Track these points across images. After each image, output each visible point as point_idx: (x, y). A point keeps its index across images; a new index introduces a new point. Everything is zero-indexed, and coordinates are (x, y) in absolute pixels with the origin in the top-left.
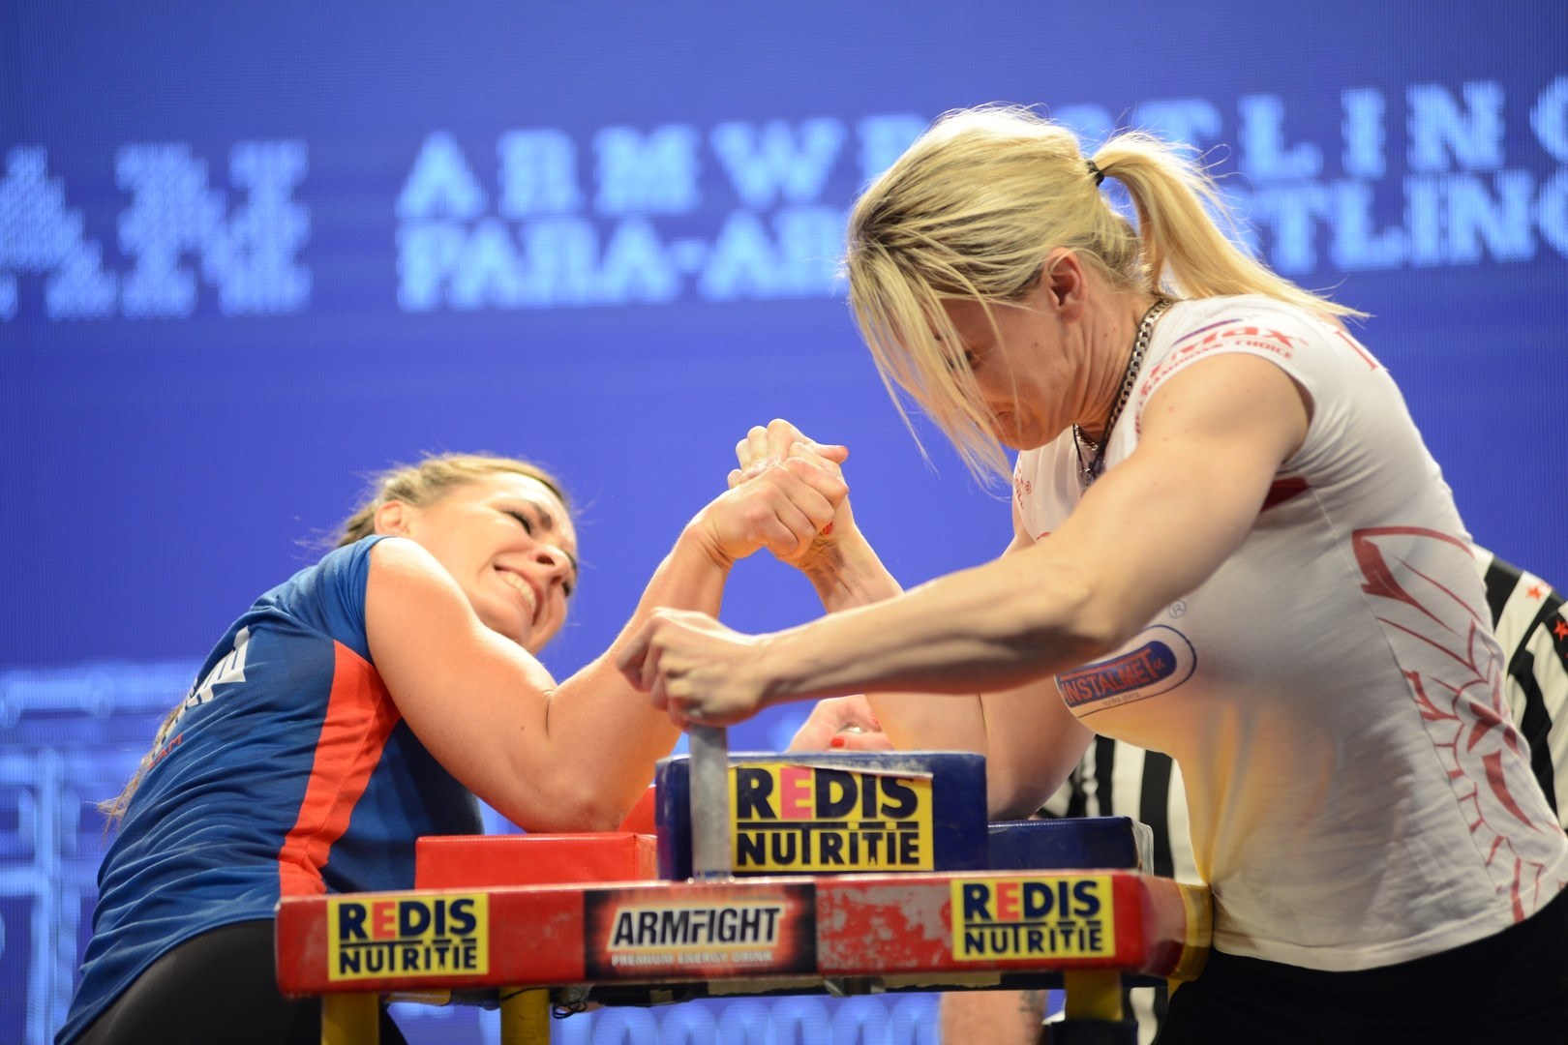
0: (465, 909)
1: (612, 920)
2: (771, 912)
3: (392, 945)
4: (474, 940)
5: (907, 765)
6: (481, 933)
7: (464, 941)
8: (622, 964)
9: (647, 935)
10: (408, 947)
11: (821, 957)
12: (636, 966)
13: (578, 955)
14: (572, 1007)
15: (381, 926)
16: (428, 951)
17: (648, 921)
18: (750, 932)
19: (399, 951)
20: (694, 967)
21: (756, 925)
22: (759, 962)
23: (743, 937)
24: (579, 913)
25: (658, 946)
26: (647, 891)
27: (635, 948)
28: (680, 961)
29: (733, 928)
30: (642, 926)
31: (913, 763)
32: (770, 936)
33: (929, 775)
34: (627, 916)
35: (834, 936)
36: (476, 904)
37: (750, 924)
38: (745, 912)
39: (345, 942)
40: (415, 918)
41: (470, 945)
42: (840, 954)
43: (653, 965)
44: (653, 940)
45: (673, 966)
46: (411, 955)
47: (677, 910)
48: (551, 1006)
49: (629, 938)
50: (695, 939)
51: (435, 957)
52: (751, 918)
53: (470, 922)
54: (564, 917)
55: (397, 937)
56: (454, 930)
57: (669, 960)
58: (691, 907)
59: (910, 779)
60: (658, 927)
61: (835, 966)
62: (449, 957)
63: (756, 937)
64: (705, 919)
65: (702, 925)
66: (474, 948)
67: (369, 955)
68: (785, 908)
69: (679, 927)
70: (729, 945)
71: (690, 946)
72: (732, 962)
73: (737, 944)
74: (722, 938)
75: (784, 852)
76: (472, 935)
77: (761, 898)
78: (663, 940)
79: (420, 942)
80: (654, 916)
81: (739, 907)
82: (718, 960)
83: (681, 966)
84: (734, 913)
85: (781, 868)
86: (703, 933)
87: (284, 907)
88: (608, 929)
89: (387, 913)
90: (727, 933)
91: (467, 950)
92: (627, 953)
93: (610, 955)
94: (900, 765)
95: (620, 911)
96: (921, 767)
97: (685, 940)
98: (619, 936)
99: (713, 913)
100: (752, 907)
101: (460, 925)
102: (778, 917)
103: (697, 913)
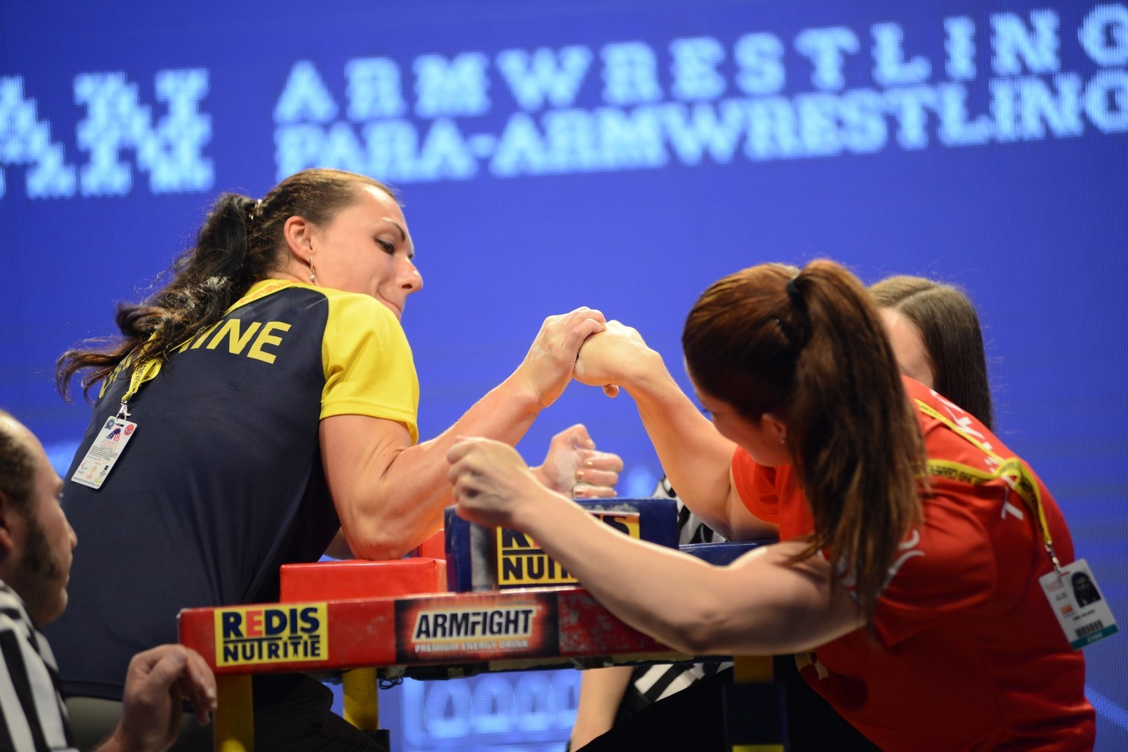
0: (311, 615)
1: (415, 620)
2: (527, 613)
3: (260, 641)
4: (318, 636)
5: (621, 507)
6: (323, 631)
7: (311, 637)
8: (422, 651)
9: (439, 631)
10: (272, 642)
11: (562, 644)
12: (432, 652)
13: (392, 645)
14: (393, 681)
15: (252, 628)
16: (285, 645)
17: (440, 621)
18: (512, 627)
19: (265, 645)
20: (472, 652)
21: (516, 622)
22: (518, 648)
23: (507, 631)
24: (391, 616)
25: (447, 638)
26: (439, 599)
27: (432, 639)
28: (463, 648)
29: (499, 624)
30: (436, 624)
31: (626, 506)
32: (526, 630)
33: (637, 514)
34: (425, 618)
35: (571, 629)
36: (319, 611)
37: (512, 622)
38: (508, 613)
39: (227, 639)
40: (276, 622)
41: (315, 640)
42: (575, 641)
43: (444, 651)
44: (444, 634)
45: (458, 651)
46: (273, 648)
47: (460, 613)
48: (378, 681)
49: (428, 634)
50: (473, 633)
51: (291, 649)
52: (512, 617)
53: (315, 624)
54: (381, 619)
55: (264, 635)
56: (303, 630)
57: (455, 648)
58: (470, 610)
59: (624, 517)
60: (447, 625)
61: (572, 649)
62: (301, 648)
63: (516, 630)
64: (480, 619)
65: (478, 623)
66: (318, 642)
67: (244, 648)
68: (536, 610)
69: (462, 624)
70: (497, 637)
71: (470, 638)
72: (499, 649)
73: (503, 636)
74: (492, 632)
75: (536, 570)
76: (316, 633)
77: (519, 603)
78: (451, 634)
79: (280, 639)
80: (444, 617)
81: (504, 610)
82: (490, 647)
83: (464, 651)
84: (500, 614)
85: (533, 581)
86: (479, 628)
87: (183, 615)
88: (413, 626)
89: (257, 618)
90: (496, 628)
91: (313, 643)
92: (426, 644)
93: (414, 645)
94: (617, 507)
95: (420, 614)
96: (631, 508)
97: (466, 633)
98: (420, 632)
99: (485, 614)
100: (513, 609)
101: (308, 626)
102: (531, 616)
103: (475, 614)
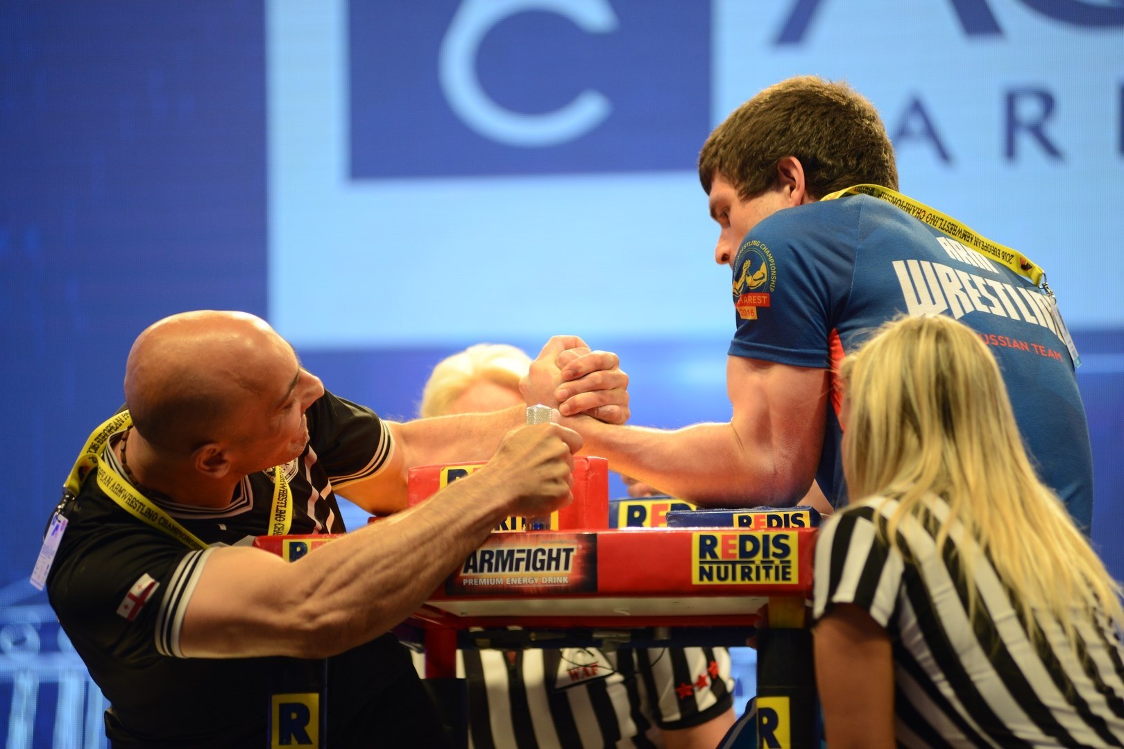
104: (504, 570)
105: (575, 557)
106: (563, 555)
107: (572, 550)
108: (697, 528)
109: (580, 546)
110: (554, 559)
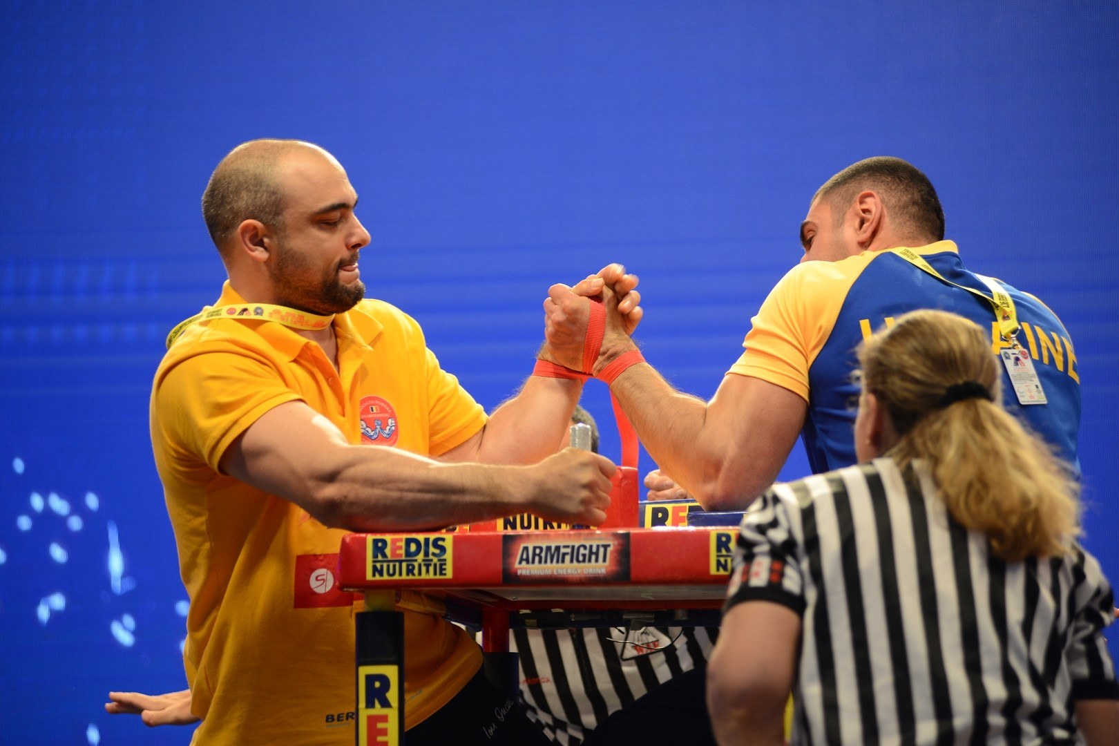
104: (552, 562)
105: (612, 552)
106: (602, 550)
107: (609, 546)
108: (714, 528)
109: (616, 543)
110: (593, 553)
